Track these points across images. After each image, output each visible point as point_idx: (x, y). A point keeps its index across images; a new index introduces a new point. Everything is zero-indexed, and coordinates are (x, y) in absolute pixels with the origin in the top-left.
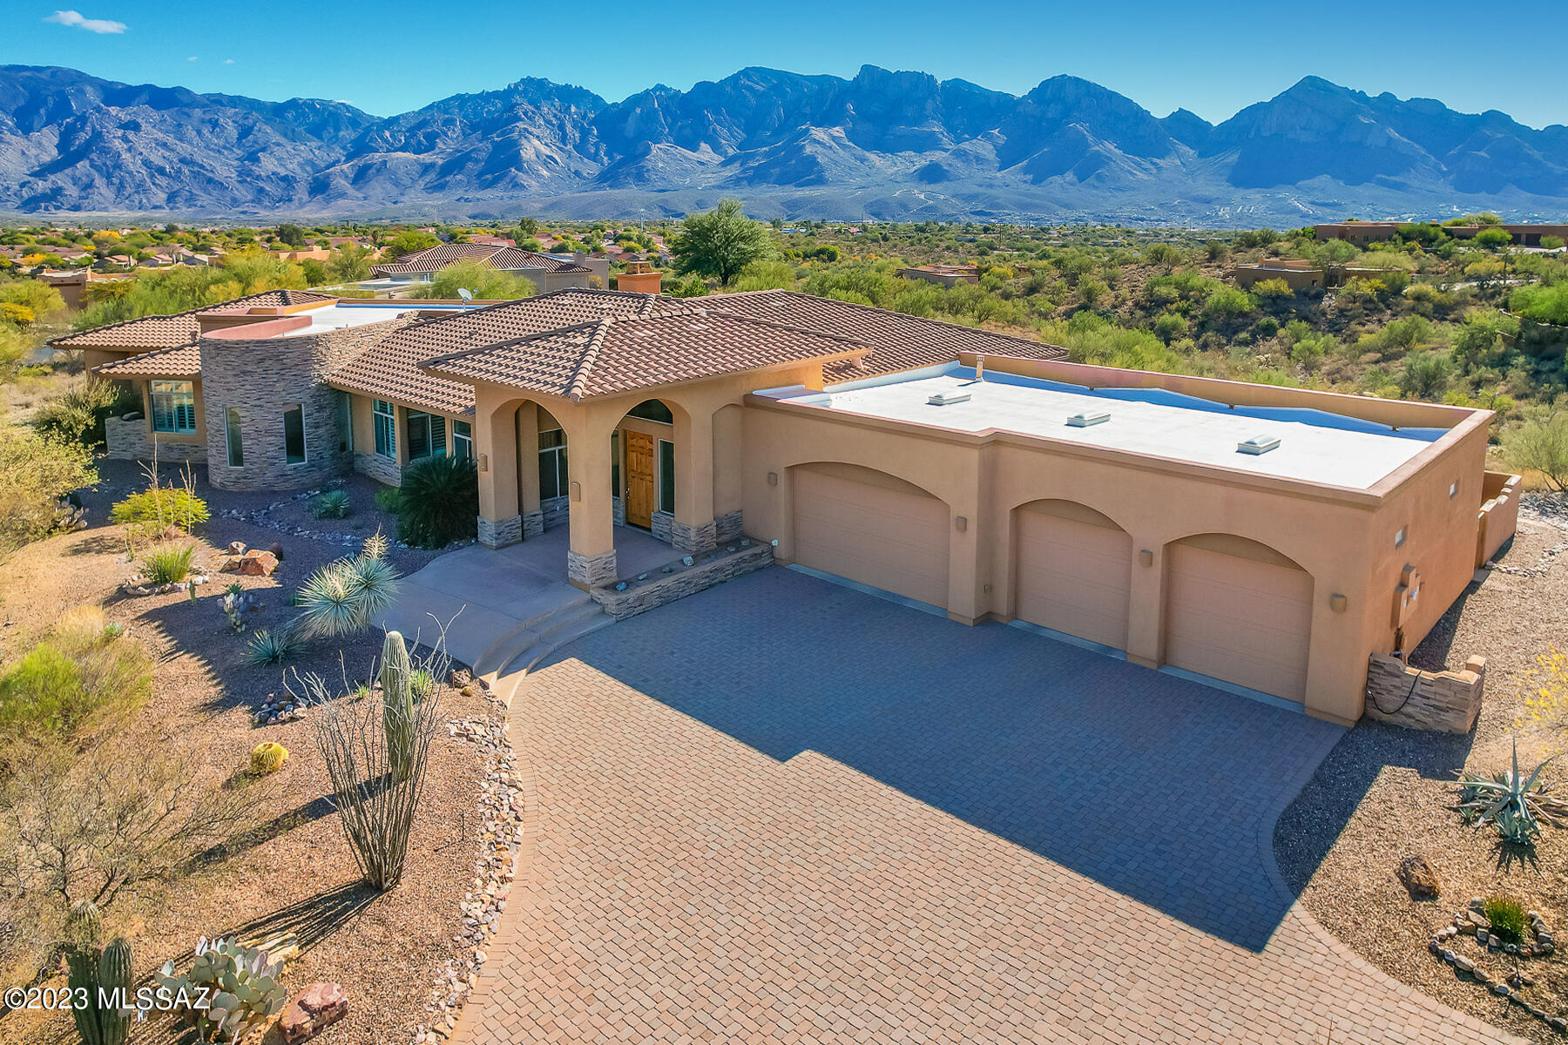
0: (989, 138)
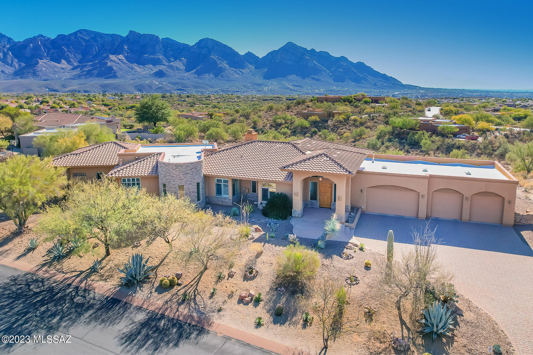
0: (181, 61)
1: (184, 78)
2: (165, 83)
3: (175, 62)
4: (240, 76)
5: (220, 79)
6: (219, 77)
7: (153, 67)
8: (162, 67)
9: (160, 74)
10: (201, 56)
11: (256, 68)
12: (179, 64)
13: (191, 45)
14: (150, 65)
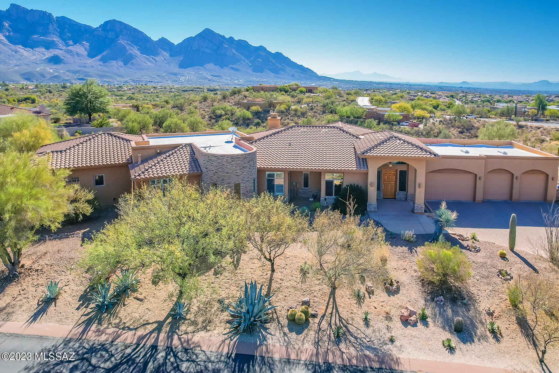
0: (83, 45)
1: (86, 65)
2: (62, 71)
3: (75, 46)
4: (153, 65)
5: (130, 67)
6: (129, 65)
7: (45, 51)
8: (57, 52)
9: (55, 60)
10: (107, 40)
11: (171, 56)
12: (81, 49)
13: (94, 27)
14: (42, 49)
